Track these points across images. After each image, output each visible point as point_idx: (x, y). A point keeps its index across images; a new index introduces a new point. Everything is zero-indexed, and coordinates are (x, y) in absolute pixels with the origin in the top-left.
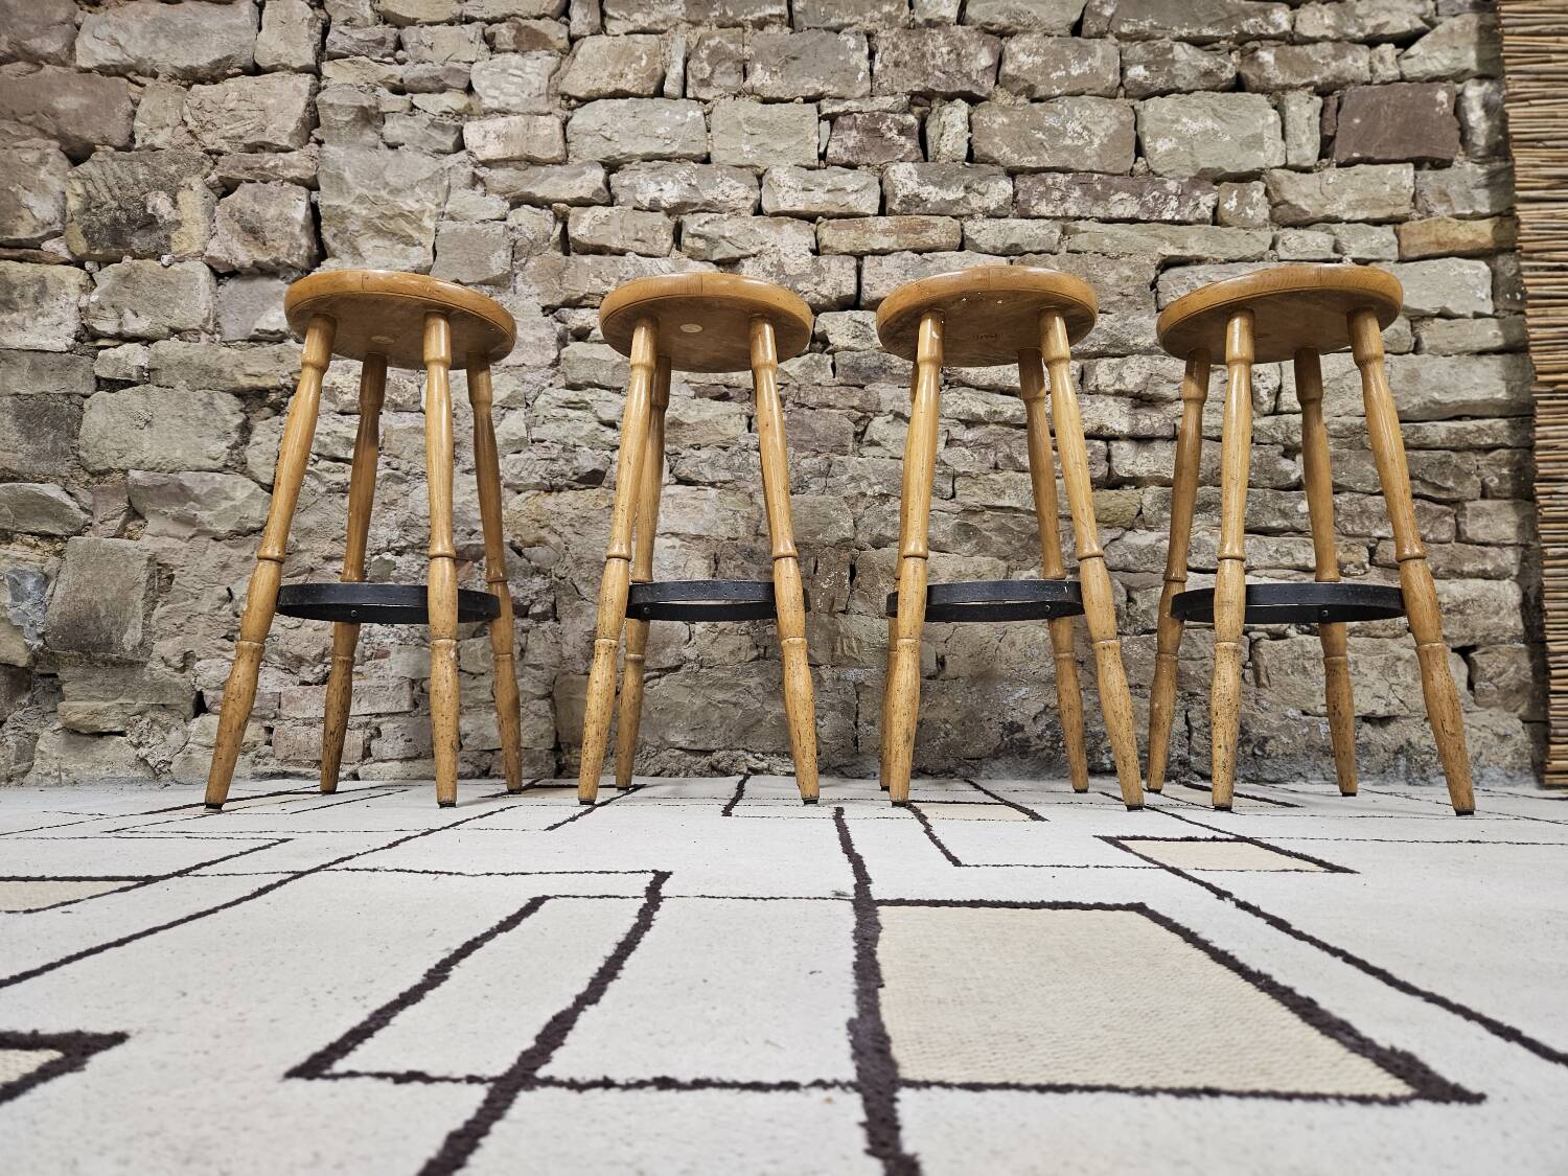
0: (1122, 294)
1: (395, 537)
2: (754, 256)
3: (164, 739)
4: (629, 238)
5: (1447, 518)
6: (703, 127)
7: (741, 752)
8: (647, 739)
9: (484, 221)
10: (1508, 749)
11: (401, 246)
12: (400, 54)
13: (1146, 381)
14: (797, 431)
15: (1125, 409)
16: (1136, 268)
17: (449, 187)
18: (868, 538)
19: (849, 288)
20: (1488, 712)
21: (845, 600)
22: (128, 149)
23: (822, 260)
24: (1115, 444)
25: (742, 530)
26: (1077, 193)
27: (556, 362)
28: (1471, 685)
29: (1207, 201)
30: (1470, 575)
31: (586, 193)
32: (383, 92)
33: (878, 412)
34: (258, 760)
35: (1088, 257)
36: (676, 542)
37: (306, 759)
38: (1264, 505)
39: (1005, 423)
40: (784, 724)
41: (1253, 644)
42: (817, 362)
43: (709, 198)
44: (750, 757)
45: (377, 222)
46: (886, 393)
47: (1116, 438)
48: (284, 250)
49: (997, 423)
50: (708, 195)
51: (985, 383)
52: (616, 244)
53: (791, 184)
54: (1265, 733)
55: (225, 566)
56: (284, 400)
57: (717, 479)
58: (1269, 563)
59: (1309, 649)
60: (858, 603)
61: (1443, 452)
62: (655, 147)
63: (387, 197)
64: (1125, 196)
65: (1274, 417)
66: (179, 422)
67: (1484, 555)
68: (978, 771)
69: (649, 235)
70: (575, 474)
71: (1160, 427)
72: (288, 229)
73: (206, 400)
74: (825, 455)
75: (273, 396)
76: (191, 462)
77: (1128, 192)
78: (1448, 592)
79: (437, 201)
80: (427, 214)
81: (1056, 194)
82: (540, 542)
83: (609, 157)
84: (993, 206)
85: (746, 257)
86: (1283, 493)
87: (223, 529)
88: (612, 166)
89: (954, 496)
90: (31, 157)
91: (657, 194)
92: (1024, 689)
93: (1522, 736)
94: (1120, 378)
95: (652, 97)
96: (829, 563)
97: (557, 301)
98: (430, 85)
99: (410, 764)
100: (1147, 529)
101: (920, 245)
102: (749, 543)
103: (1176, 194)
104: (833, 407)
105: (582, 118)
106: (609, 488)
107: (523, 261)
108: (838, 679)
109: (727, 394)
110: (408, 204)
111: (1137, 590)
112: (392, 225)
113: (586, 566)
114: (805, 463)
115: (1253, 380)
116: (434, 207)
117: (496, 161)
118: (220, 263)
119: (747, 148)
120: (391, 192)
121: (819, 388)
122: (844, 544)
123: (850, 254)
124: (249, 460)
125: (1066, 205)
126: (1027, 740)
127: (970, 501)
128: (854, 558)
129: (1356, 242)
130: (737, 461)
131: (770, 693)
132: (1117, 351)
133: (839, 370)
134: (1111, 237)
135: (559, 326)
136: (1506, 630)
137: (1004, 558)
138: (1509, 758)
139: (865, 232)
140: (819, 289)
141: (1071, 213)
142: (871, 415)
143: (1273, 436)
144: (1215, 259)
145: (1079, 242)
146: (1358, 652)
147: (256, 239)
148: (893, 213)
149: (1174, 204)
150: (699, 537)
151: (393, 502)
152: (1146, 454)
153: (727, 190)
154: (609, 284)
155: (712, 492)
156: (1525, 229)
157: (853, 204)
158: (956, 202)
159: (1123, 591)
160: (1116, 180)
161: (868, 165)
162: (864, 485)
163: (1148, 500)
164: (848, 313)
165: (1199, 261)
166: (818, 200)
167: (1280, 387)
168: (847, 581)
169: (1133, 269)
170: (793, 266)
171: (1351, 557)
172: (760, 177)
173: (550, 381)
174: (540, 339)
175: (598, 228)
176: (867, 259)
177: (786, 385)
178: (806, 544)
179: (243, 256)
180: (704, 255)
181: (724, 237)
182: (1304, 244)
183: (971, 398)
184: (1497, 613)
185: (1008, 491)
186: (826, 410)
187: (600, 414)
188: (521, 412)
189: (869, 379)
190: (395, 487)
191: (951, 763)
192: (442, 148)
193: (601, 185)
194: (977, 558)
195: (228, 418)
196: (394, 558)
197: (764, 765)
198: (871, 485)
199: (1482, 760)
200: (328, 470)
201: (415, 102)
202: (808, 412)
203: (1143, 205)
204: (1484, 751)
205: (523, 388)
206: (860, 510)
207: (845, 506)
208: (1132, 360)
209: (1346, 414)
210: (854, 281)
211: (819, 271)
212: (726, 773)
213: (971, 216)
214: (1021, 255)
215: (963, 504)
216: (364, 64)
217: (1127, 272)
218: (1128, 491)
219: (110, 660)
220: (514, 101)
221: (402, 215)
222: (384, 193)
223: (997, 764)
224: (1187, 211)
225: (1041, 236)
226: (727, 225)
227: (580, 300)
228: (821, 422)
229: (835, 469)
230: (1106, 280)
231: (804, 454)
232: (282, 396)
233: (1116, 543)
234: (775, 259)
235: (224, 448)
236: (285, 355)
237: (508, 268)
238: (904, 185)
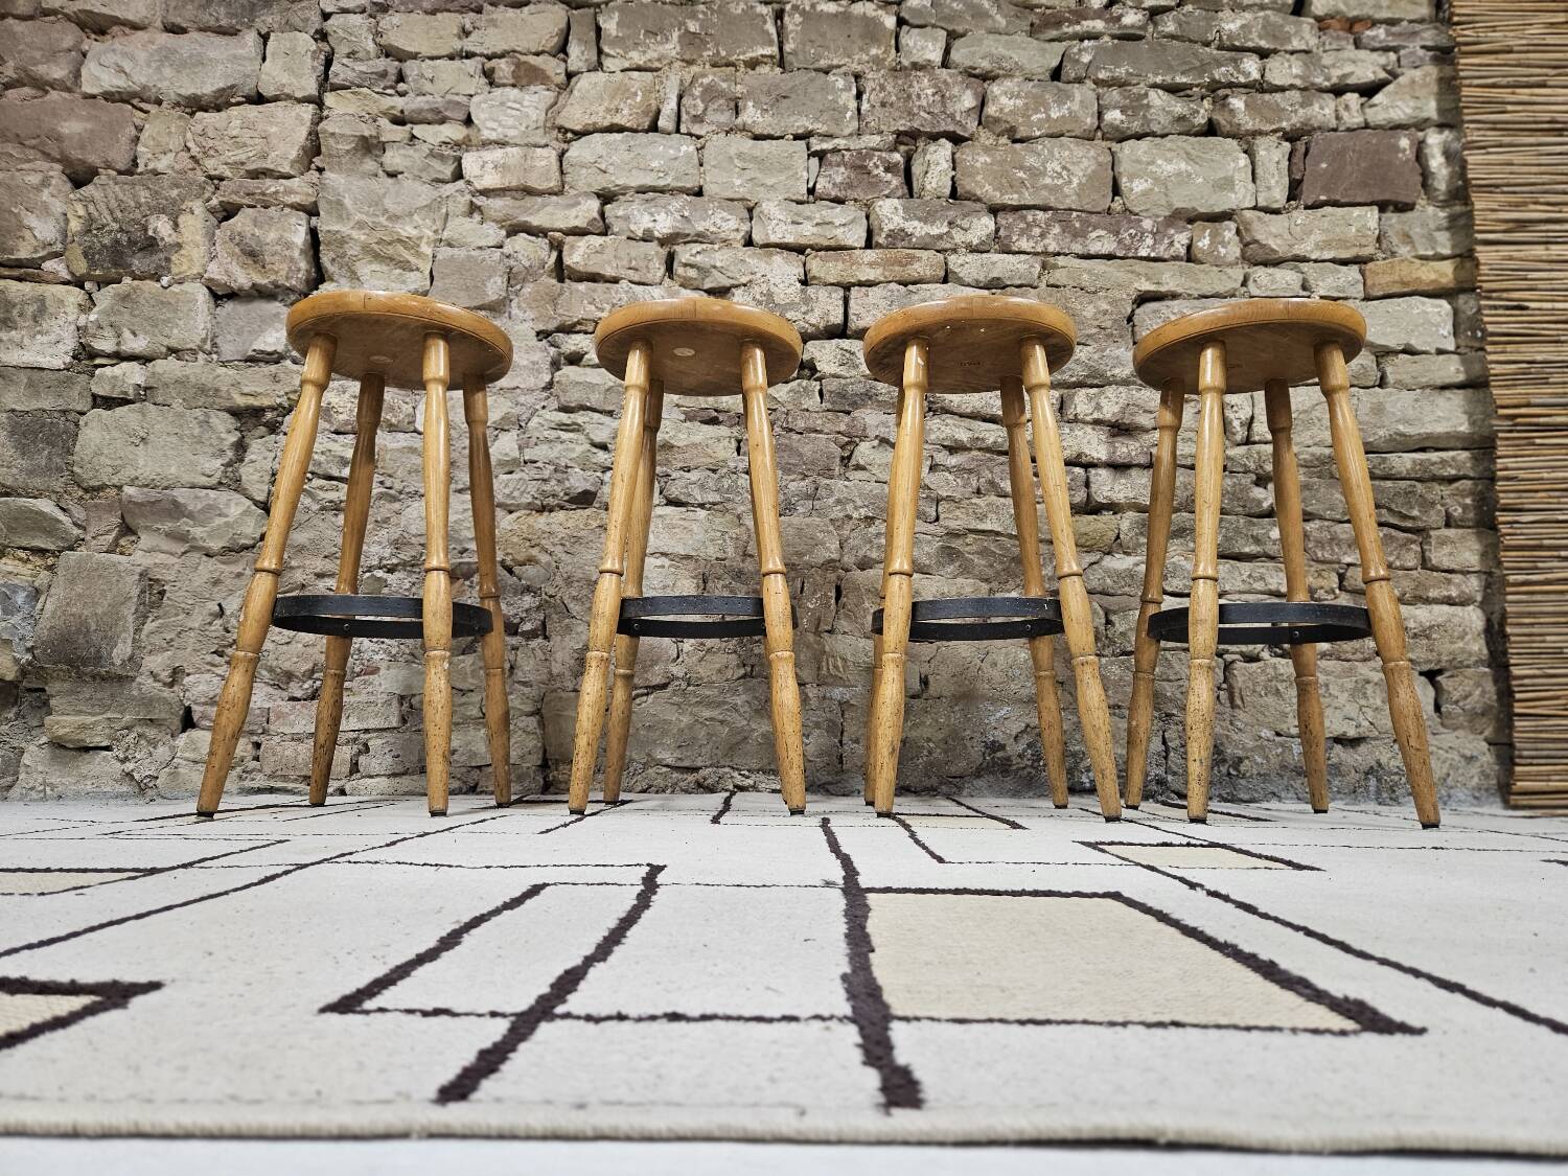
0: (1099, 327)
1: (387, 555)
2: (745, 285)
3: (151, 754)
4: (623, 267)
5: (1412, 546)
6: (696, 161)
7: (727, 770)
8: (635, 756)
9: (480, 248)
10: (1474, 770)
11: (398, 271)
12: (402, 87)
13: (1123, 410)
14: (785, 455)
15: (1103, 437)
16: (1113, 302)
17: (447, 215)
18: (853, 560)
19: (836, 318)
20: (1457, 733)
21: (830, 620)
22: (129, 172)
23: (810, 290)
24: (1093, 471)
25: (730, 551)
26: (1057, 230)
27: (550, 385)
28: (1437, 708)
29: (1181, 239)
30: (1436, 601)
31: (581, 223)
32: (384, 122)
33: (864, 437)
34: (245, 775)
35: (1068, 292)
36: (666, 562)
37: (293, 775)
38: (1237, 531)
39: (988, 450)
40: (770, 743)
41: (1228, 667)
42: (805, 389)
43: (701, 229)
44: (736, 774)
45: (376, 247)
46: (871, 418)
47: (1094, 466)
48: (284, 273)
49: (980, 449)
50: (700, 227)
51: (969, 410)
52: (609, 272)
53: (781, 217)
54: (1240, 753)
55: (216, 582)
56: (280, 419)
57: (705, 500)
58: (1243, 587)
59: (1282, 671)
60: (844, 623)
61: (1409, 482)
62: (649, 180)
63: (386, 223)
64: (1102, 233)
65: (1246, 447)
66: (174, 439)
67: (1449, 581)
68: (960, 789)
69: (642, 264)
70: (566, 494)
71: (1136, 455)
72: (287, 253)
73: (201, 418)
74: (811, 479)
75: (269, 415)
76: (187, 478)
77: (1105, 229)
78: (1415, 617)
79: (434, 228)
80: (425, 240)
81: (1037, 231)
82: (531, 560)
83: (603, 189)
84: (975, 241)
85: (737, 286)
86: (1255, 520)
87: (215, 545)
88: (606, 197)
89: (937, 519)
90: (34, 179)
91: (651, 225)
92: (1006, 709)
93: (1487, 758)
94: (1098, 407)
95: (647, 131)
96: (815, 584)
97: (551, 326)
98: (430, 116)
99: (398, 780)
100: (1125, 553)
101: (906, 277)
102: (737, 563)
103: (1151, 232)
104: (820, 432)
105: (577, 151)
106: (599, 508)
107: (518, 287)
108: (824, 698)
109: (717, 418)
110: (407, 230)
111: (1115, 613)
112: (390, 251)
113: (576, 584)
114: (793, 486)
115: (1226, 411)
116: (431, 234)
117: (493, 190)
118: (219, 285)
119: (738, 182)
120: (389, 218)
121: (807, 414)
122: (830, 565)
123: (838, 284)
124: (244, 478)
125: (1046, 241)
126: (1008, 759)
127: (953, 525)
128: (839, 578)
129: (1323, 280)
130: (726, 483)
131: (757, 711)
132: (1095, 382)
133: (826, 396)
134: (1089, 272)
135: (553, 350)
136: (1470, 654)
137: (987, 581)
138: (1476, 780)
139: (853, 264)
140: (807, 317)
141: (1051, 249)
142: (857, 440)
143: (1245, 465)
144: (1190, 295)
145: (1058, 276)
146: (1328, 675)
147: (255, 262)
148: (878, 246)
149: (1149, 241)
150: (688, 557)
151: (386, 520)
152: (1123, 481)
153: (719, 222)
154: (602, 310)
155: (702, 513)
156: (1484, 269)
157: (840, 237)
158: (940, 237)
159: (1101, 613)
160: (1094, 219)
161: (856, 200)
162: (849, 508)
163: (1125, 525)
164: (835, 341)
165: (1174, 296)
166: (807, 233)
167: (1252, 418)
168: (833, 601)
169: (1110, 304)
170: (782, 296)
171: (1321, 582)
172: (750, 210)
173: (543, 404)
174: (534, 363)
175: (592, 256)
176: (854, 290)
177: (775, 410)
178: (794, 565)
179: (243, 278)
180: (695, 283)
181: (715, 267)
182: (1273, 282)
183: (955, 425)
184: (1462, 638)
185: (990, 515)
186: (813, 435)
187: (592, 436)
188: (514, 433)
189: (856, 406)
190: (388, 505)
191: (934, 781)
192: (441, 177)
193: (596, 215)
194: (960, 580)
195: (223, 435)
196: (385, 576)
197: (750, 782)
198: (856, 508)
199: (1450, 781)
200: (321, 488)
201: (415, 132)
202: (796, 437)
203: (1120, 242)
204: (1451, 772)
205: (517, 410)
206: (846, 532)
207: (831, 528)
208: (1110, 391)
209: (1315, 444)
210: (841, 310)
211: (807, 300)
212: (711, 790)
213: (954, 251)
214: (1003, 288)
215: (946, 528)
216: (365, 96)
217: (1105, 306)
218: (1107, 516)
219: (99, 674)
220: (512, 133)
221: (400, 241)
222: (382, 219)
223: (979, 783)
224: (1162, 249)
225: (1022, 271)
226: (718, 255)
227: (574, 325)
228: (809, 447)
229: (822, 492)
230: (1084, 313)
231: (792, 477)
232: (278, 416)
233: (1095, 566)
234: (764, 288)
235: (218, 465)
236: (282, 375)
237: (504, 294)
238: (890, 219)
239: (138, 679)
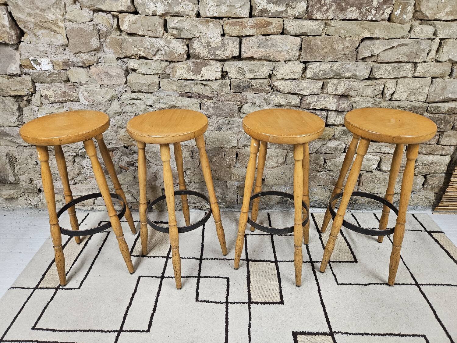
0: (344, 54)
2: (198, 37)
3: (34, 199)
4: (146, 30)
5: (436, 137)
7: (204, 203)
9: (84, 23)
10: (427, 201)
11: (53, 33)
13: (346, 90)
14: (217, 109)
15: (336, 101)
16: (352, 42)
17: (65, 4)
18: (242, 145)
19: (236, 54)
20: (426, 191)
21: (234, 164)
23: (225, 39)
24: (330, 113)
26: (334, 7)
27: (126, 82)
28: (423, 185)
29: (388, 10)
30: (436, 155)
31: (124, 7)
33: (246, 102)
35: (333, 38)
39: (292, 106)
42: (224, 84)
43: (177, 11)
45: (40, 24)
46: (249, 95)
47: (330, 110)
49: (289, 106)
50: (177, 9)
51: (286, 91)
52: (141, 33)
53: (212, 4)
55: (32, 155)
59: (378, 177)
60: (238, 164)
63: (40, 13)
64: (353, 8)
65: (389, 102)
67: (444, 149)
68: (272, 207)
69: (154, 28)
71: (347, 108)
72: (4, 29)
74: (227, 118)
75: (25, 98)
76: (6, 124)
77: (355, 6)
79: (62, 13)
80: (59, 20)
81: (325, 8)
82: (133, 145)
84: (297, 14)
85: (195, 38)
87: (26, 144)
91: (154, 9)
92: (288, 187)
94: (336, 89)
96: (229, 153)
97: (122, 56)
100: (335, 140)
101: (266, 33)
103: (375, 8)
104: (230, 101)
107: (104, 39)
108: (232, 185)
109: (192, 96)
110: (50, 16)
111: (328, 159)
112: (46, 25)
113: (150, 153)
114: (221, 121)
116: (61, 17)
120: (41, 11)
121: (225, 94)
122: (234, 148)
123: (237, 37)
125: (328, 14)
128: (237, 151)
129: (443, 31)
132: (337, 77)
133: (232, 87)
134: (344, 29)
135: (124, 65)
136: (441, 171)
137: (287, 150)
138: (427, 203)
139: (243, 28)
141: (329, 17)
142: (244, 103)
144: (384, 38)
145: (331, 30)
148: (255, 16)
149: (374, 12)
150: (186, 146)
152: (340, 116)
153: (184, 6)
154: (141, 51)
157: (238, 13)
158: (282, 12)
159: (323, 160)
160: (352, 1)
162: (241, 129)
163: (337, 132)
164: (236, 62)
165: (378, 39)
166: (223, 10)
167: (395, 91)
168: (235, 159)
169: (350, 43)
170: (214, 43)
173: (125, 89)
174: (118, 74)
175: (132, 25)
176: (244, 39)
177: (213, 92)
178: (222, 147)
180: (178, 37)
181: (185, 29)
182: (422, 32)
183: (281, 97)
184: (440, 166)
186: (228, 102)
187: (146, 102)
188: (117, 100)
189: (243, 90)
193: (130, 2)
194: (277, 150)
195: (12, 107)
202: (221, 103)
203: (361, 13)
205: (115, 93)
206: (239, 137)
207: (234, 135)
208: (342, 81)
210: (238, 50)
211: (224, 45)
213: (288, 18)
214: (307, 37)
217: (348, 44)
218: (331, 128)
219: (8, 183)
221: (48, 21)
222: (38, 11)
223: (278, 206)
224: (378, 16)
225: (315, 29)
226: (185, 23)
227: (131, 56)
228: (226, 107)
229: (231, 123)
230: (339, 48)
231: (221, 118)
232: (29, 97)
233: (324, 146)
234: (206, 40)
235: (15, 119)
236: (24, 82)
237: (99, 45)
238: (260, 4)
239: (20, 183)
